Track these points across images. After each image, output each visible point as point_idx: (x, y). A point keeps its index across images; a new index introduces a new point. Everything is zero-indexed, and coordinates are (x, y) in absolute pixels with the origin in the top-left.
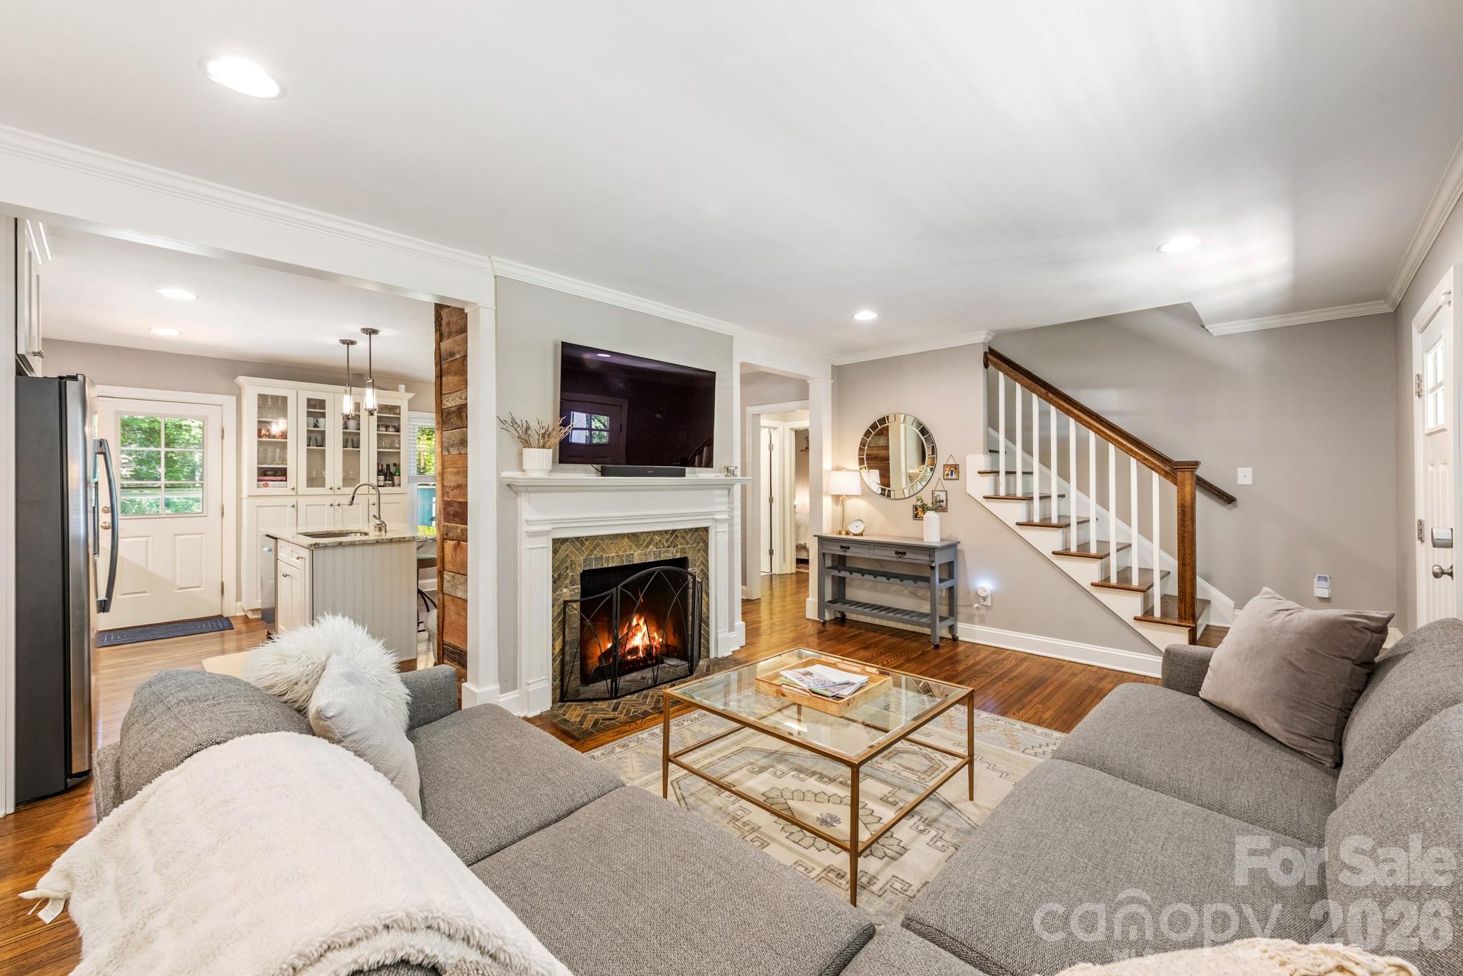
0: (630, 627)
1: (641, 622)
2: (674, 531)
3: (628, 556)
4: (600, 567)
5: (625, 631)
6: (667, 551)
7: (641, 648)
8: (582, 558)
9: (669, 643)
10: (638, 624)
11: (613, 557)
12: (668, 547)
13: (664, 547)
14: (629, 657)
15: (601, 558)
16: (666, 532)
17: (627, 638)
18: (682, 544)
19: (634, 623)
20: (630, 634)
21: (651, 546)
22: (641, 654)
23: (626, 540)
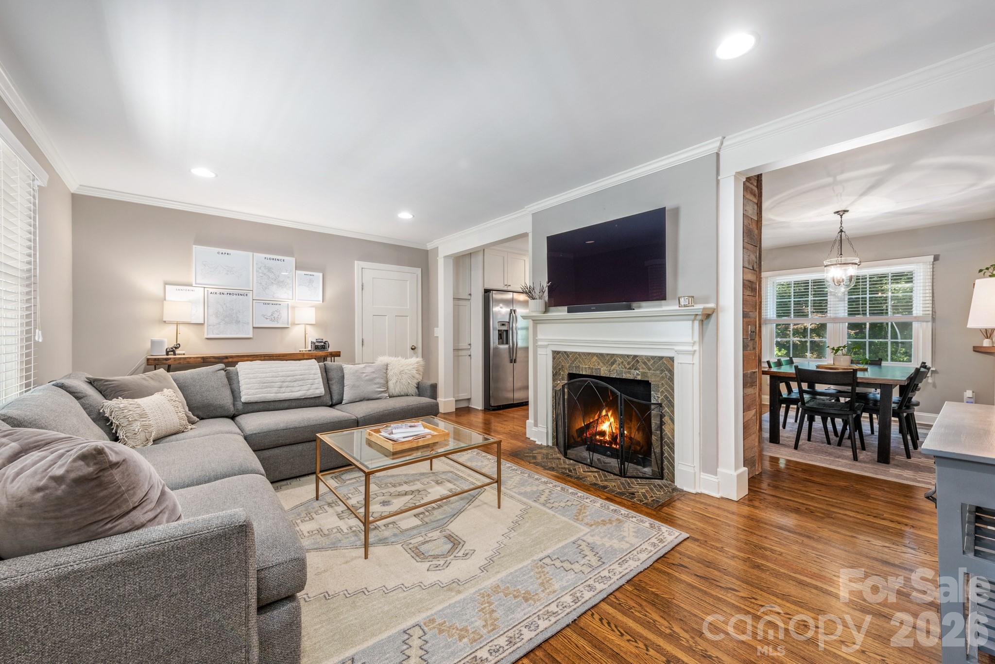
0: (599, 417)
1: (610, 414)
2: (635, 356)
3: (596, 369)
4: (578, 372)
5: (596, 417)
6: (629, 373)
7: (607, 433)
8: (568, 365)
9: (633, 436)
10: (607, 415)
11: (586, 368)
12: (630, 368)
13: (626, 368)
14: (598, 437)
15: (579, 367)
16: (628, 356)
17: (597, 423)
18: (643, 368)
19: (604, 413)
20: (600, 420)
21: (614, 366)
22: (607, 438)
23: (595, 358)
